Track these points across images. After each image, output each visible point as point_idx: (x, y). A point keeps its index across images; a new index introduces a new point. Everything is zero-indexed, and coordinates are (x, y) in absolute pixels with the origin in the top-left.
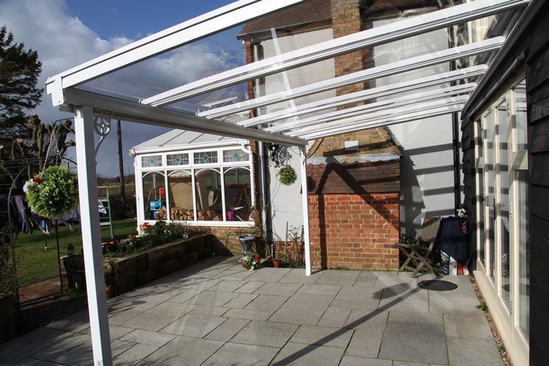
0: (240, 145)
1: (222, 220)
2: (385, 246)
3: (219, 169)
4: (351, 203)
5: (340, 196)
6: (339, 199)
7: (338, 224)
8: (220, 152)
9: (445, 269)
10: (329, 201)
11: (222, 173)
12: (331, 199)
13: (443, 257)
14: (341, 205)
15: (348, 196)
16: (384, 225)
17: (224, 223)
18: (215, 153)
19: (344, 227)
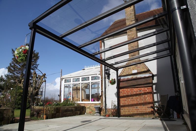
0: (97, 74)
1: (90, 101)
2: (148, 107)
3: (89, 83)
4: (134, 91)
5: (130, 89)
6: (130, 90)
7: (130, 100)
8: (90, 77)
9: (172, 116)
10: (126, 91)
11: (90, 84)
12: (127, 90)
13: (171, 111)
14: (130, 92)
15: (133, 89)
16: (147, 99)
17: (90, 102)
18: (89, 78)
19: (132, 100)
